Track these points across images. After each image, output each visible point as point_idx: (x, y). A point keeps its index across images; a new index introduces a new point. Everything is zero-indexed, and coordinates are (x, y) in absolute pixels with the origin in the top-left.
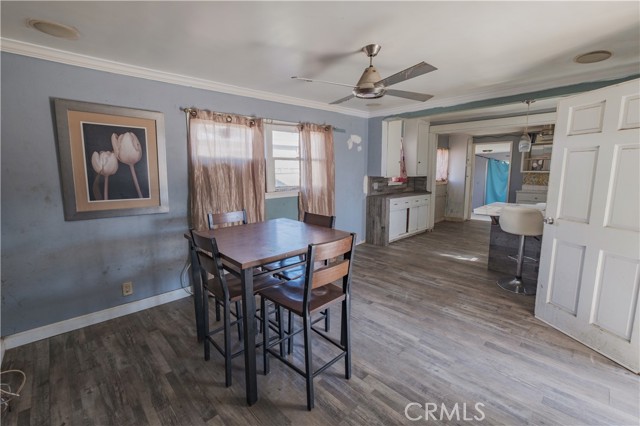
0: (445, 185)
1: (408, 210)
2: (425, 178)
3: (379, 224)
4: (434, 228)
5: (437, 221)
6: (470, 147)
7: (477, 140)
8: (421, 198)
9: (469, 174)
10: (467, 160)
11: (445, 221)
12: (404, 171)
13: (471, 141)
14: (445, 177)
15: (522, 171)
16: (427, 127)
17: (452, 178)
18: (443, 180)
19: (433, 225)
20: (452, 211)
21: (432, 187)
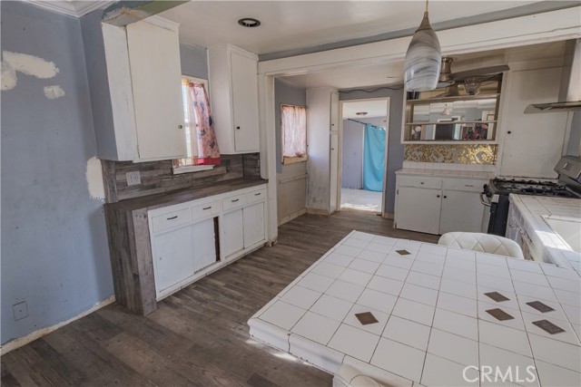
0: (303, 161)
1: (216, 219)
2: (257, 154)
3: (129, 271)
4: (278, 238)
5: (286, 220)
6: (335, 106)
7: (346, 94)
8: (246, 194)
9: (335, 145)
10: (331, 125)
11: (306, 215)
12: (213, 144)
13: (335, 97)
14: (301, 150)
15: (402, 142)
16: (255, 63)
17: (313, 152)
18: (300, 156)
19: (274, 234)
20: (314, 200)
21: (269, 169)
